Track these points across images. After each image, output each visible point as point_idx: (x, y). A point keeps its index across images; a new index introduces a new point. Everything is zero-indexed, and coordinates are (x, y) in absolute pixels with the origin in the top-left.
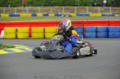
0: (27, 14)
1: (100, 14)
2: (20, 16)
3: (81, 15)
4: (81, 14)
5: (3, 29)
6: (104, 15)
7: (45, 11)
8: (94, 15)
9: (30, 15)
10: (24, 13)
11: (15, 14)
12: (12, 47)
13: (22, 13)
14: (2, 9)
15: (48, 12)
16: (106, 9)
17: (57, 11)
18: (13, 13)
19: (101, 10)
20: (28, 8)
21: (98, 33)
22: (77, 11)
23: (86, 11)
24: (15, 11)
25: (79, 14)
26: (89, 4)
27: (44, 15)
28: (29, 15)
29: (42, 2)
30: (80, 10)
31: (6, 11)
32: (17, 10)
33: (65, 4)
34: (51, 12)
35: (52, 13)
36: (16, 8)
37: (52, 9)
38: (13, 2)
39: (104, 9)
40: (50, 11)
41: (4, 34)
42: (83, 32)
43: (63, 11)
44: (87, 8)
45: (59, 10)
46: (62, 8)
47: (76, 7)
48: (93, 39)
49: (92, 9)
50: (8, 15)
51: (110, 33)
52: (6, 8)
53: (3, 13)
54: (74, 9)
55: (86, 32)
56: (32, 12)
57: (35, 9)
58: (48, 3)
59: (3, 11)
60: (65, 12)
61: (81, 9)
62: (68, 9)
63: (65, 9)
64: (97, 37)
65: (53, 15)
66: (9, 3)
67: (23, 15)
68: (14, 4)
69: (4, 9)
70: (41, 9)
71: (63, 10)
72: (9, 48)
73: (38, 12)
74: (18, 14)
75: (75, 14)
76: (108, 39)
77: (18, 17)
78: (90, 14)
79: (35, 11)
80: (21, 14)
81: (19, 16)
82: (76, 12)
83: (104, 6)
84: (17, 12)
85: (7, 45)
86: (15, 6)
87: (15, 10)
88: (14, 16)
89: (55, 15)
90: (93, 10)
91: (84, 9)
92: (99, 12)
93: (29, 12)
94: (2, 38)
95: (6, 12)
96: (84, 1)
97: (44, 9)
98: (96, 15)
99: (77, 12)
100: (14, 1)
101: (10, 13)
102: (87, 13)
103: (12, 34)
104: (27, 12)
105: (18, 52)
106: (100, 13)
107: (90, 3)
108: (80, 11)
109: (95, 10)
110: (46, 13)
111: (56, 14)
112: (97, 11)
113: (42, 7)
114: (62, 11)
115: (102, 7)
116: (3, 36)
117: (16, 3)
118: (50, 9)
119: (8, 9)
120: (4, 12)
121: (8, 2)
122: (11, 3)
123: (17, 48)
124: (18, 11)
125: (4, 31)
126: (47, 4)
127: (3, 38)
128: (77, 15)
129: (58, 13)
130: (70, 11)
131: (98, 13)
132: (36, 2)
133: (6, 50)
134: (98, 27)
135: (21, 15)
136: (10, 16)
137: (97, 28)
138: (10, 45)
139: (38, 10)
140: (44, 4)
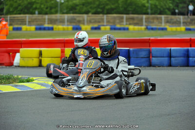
0: (65, 27)
1: (183, 28)
2: (54, 29)
3: (152, 29)
4: (154, 27)
5: (18, 51)
6: (190, 30)
7: (95, 22)
8: (174, 28)
9: (70, 27)
10: (60, 25)
11: (46, 25)
12: (28, 81)
13: (58, 25)
14: (23, 18)
15: (100, 24)
16: (192, 20)
17: (114, 23)
18: (43, 25)
19: (185, 21)
20: (68, 17)
21: (172, 58)
22: (146, 21)
23: (161, 23)
24: (45, 21)
25: (149, 27)
26: (167, 11)
27: (93, 29)
28: (68, 28)
29: (91, 8)
30: (152, 21)
31: (30, 20)
32: (48, 19)
33: (129, 11)
34: (105, 24)
35: (107, 25)
36: (46, 17)
37: (107, 19)
38: (42, 6)
39: (189, 20)
40: (103, 22)
41: (20, 59)
42: (149, 57)
43: (125, 23)
44: (163, 17)
45: (118, 21)
46: (123, 17)
47: (144, 16)
48: (163, 68)
49: (171, 19)
50: (33, 28)
51: (191, 58)
52: (31, 15)
53: (25, 24)
54: (142, 19)
55: (153, 57)
56: (74, 22)
57: (78, 19)
58: (101, 8)
59: (26, 21)
60: (128, 23)
61: (153, 18)
62: (133, 19)
63: (127, 19)
64: (170, 65)
65: (108, 27)
66: (36, 9)
67: (59, 28)
68: (45, 9)
69: (27, 18)
70: (89, 18)
71: (125, 20)
72: (23, 82)
73: (84, 24)
74: (50, 26)
75: (143, 27)
76: (187, 68)
77: (50, 32)
78: (167, 27)
79: (79, 22)
80: (55, 26)
81: (52, 29)
82: (144, 23)
83: (189, 14)
84: (48, 24)
85: (20, 77)
86: (46, 14)
87: (45, 19)
88: (45, 29)
89: (111, 29)
90: (172, 21)
91: (157, 19)
92: (182, 24)
93: (69, 24)
94: (16, 66)
95: (30, 23)
96: (159, 7)
97: (93, 19)
98: (176, 29)
99: (146, 24)
100: (44, 5)
101: (38, 25)
102: (163, 26)
103: (33, 60)
104: (66, 23)
105: (36, 89)
106: (184, 26)
107: (169, 9)
108: (151, 23)
109: (175, 20)
110: (96, 25)
111: (113, 27)
112: (178, 23)
113: (90, 15)
114: (123, 22)
115: (186, 17)
116: (19, 62)
117: (47, 8)
118: (103, 19)
119: (34, 18)
120: (27, 23)
121: (34, 6)
122: (39, 9)
123: (35, 83)
124: (51, 21)
125: (20, 55)
126: (99, 10)
127: (19, 66)
128: (147, 28)
129: (115, 25)
130: (135, 22)
131: (180, 26)
132: (81, 6)
133: (16, 86)
134: (172, 48)
135: (56, 28)
136: (36, 29)
137: (170, 49)
138: (25, 77)
139: (84, 20)
140: (94, 11)
